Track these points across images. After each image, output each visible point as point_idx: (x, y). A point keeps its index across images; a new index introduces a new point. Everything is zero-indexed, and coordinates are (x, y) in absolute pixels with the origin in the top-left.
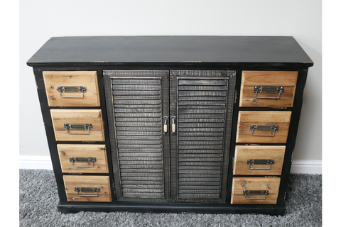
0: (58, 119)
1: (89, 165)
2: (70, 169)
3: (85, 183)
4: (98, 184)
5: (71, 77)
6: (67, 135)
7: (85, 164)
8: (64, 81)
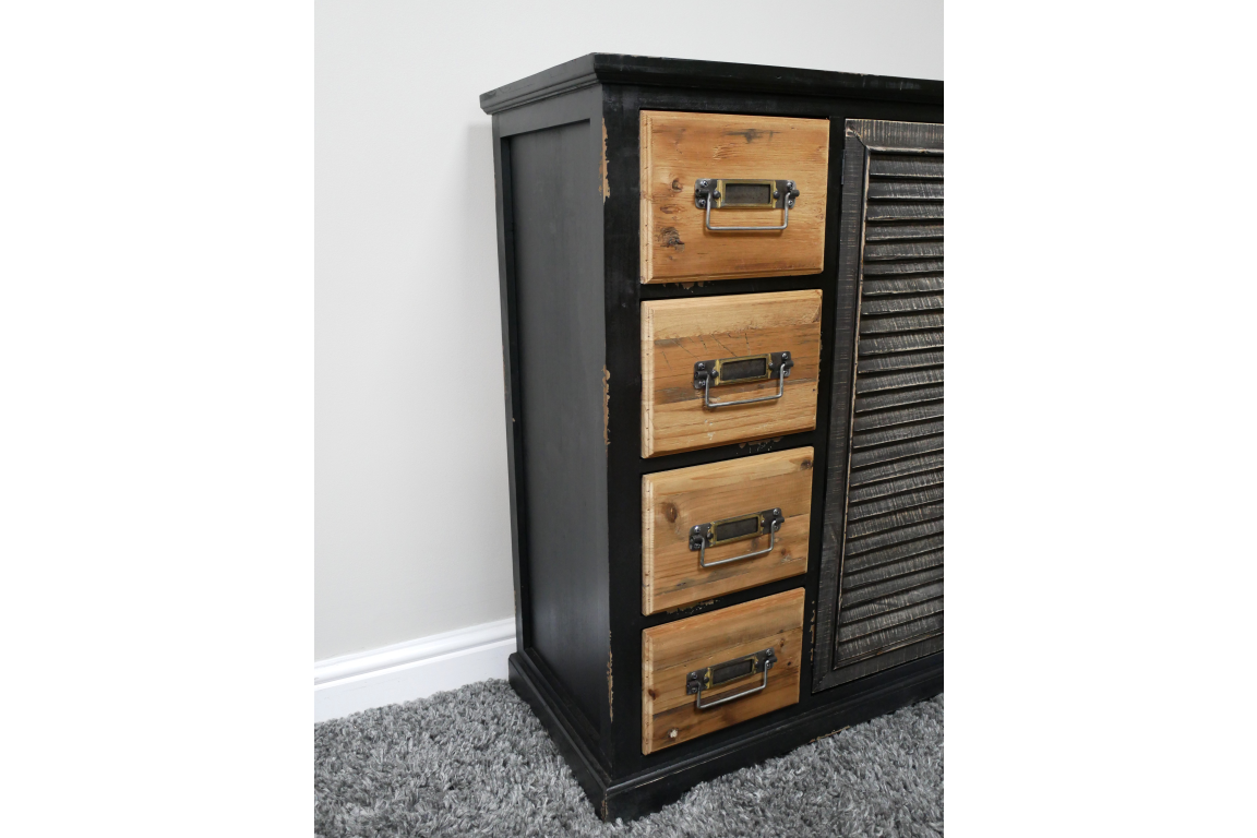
0: (677, 342)
1: (755, 548)
2: (684, 585)
3: (726, 642)
4: (770, 632)
5: (750, 135)
6: (699, 416)
7: (741, 548)
8: (725, 156)
